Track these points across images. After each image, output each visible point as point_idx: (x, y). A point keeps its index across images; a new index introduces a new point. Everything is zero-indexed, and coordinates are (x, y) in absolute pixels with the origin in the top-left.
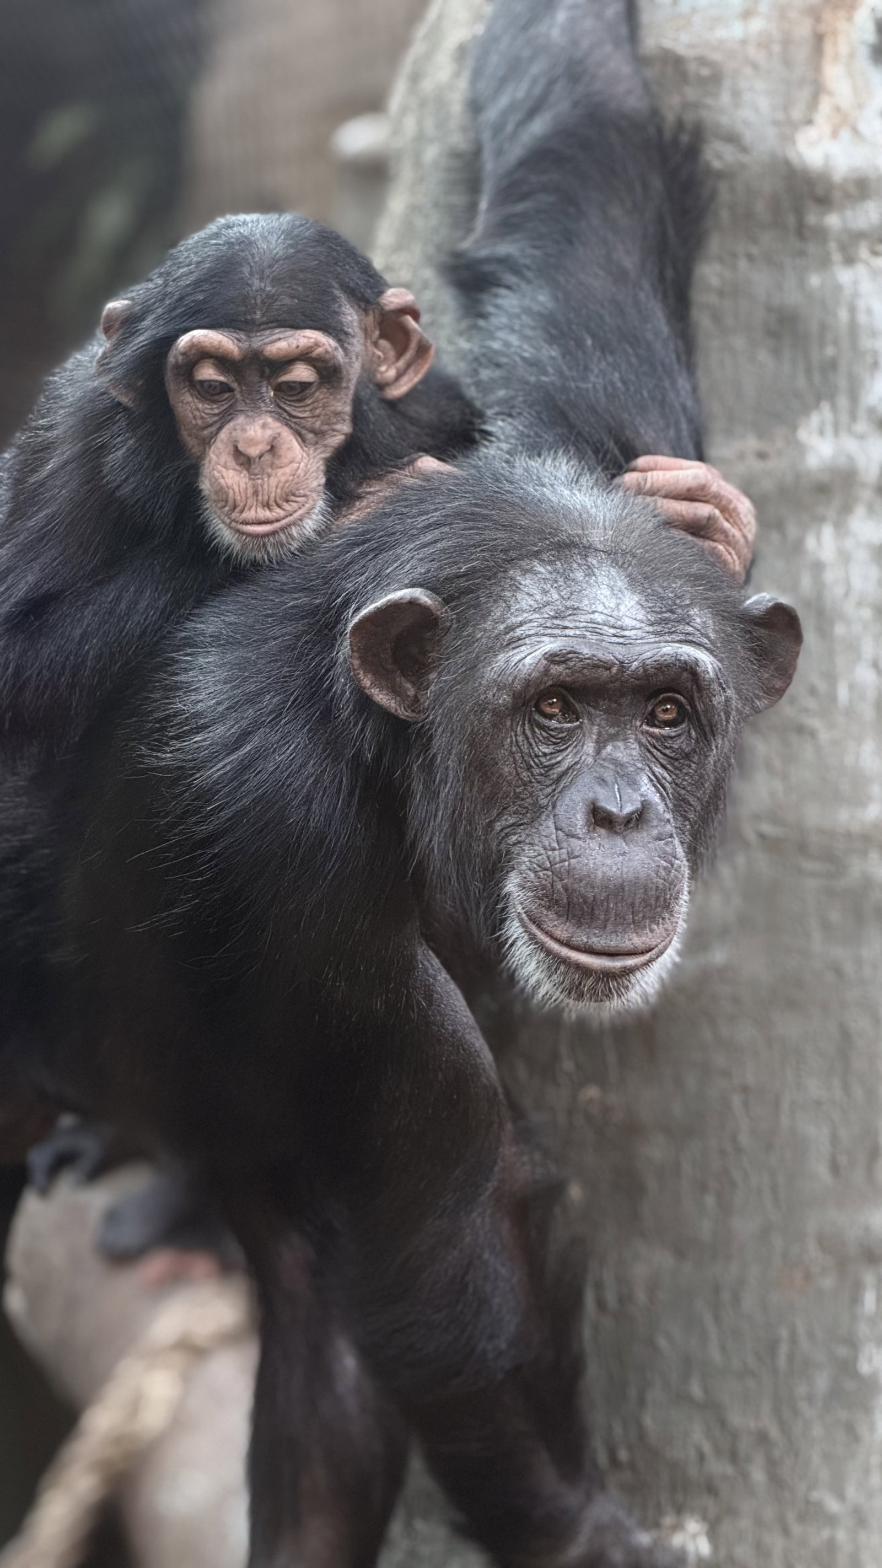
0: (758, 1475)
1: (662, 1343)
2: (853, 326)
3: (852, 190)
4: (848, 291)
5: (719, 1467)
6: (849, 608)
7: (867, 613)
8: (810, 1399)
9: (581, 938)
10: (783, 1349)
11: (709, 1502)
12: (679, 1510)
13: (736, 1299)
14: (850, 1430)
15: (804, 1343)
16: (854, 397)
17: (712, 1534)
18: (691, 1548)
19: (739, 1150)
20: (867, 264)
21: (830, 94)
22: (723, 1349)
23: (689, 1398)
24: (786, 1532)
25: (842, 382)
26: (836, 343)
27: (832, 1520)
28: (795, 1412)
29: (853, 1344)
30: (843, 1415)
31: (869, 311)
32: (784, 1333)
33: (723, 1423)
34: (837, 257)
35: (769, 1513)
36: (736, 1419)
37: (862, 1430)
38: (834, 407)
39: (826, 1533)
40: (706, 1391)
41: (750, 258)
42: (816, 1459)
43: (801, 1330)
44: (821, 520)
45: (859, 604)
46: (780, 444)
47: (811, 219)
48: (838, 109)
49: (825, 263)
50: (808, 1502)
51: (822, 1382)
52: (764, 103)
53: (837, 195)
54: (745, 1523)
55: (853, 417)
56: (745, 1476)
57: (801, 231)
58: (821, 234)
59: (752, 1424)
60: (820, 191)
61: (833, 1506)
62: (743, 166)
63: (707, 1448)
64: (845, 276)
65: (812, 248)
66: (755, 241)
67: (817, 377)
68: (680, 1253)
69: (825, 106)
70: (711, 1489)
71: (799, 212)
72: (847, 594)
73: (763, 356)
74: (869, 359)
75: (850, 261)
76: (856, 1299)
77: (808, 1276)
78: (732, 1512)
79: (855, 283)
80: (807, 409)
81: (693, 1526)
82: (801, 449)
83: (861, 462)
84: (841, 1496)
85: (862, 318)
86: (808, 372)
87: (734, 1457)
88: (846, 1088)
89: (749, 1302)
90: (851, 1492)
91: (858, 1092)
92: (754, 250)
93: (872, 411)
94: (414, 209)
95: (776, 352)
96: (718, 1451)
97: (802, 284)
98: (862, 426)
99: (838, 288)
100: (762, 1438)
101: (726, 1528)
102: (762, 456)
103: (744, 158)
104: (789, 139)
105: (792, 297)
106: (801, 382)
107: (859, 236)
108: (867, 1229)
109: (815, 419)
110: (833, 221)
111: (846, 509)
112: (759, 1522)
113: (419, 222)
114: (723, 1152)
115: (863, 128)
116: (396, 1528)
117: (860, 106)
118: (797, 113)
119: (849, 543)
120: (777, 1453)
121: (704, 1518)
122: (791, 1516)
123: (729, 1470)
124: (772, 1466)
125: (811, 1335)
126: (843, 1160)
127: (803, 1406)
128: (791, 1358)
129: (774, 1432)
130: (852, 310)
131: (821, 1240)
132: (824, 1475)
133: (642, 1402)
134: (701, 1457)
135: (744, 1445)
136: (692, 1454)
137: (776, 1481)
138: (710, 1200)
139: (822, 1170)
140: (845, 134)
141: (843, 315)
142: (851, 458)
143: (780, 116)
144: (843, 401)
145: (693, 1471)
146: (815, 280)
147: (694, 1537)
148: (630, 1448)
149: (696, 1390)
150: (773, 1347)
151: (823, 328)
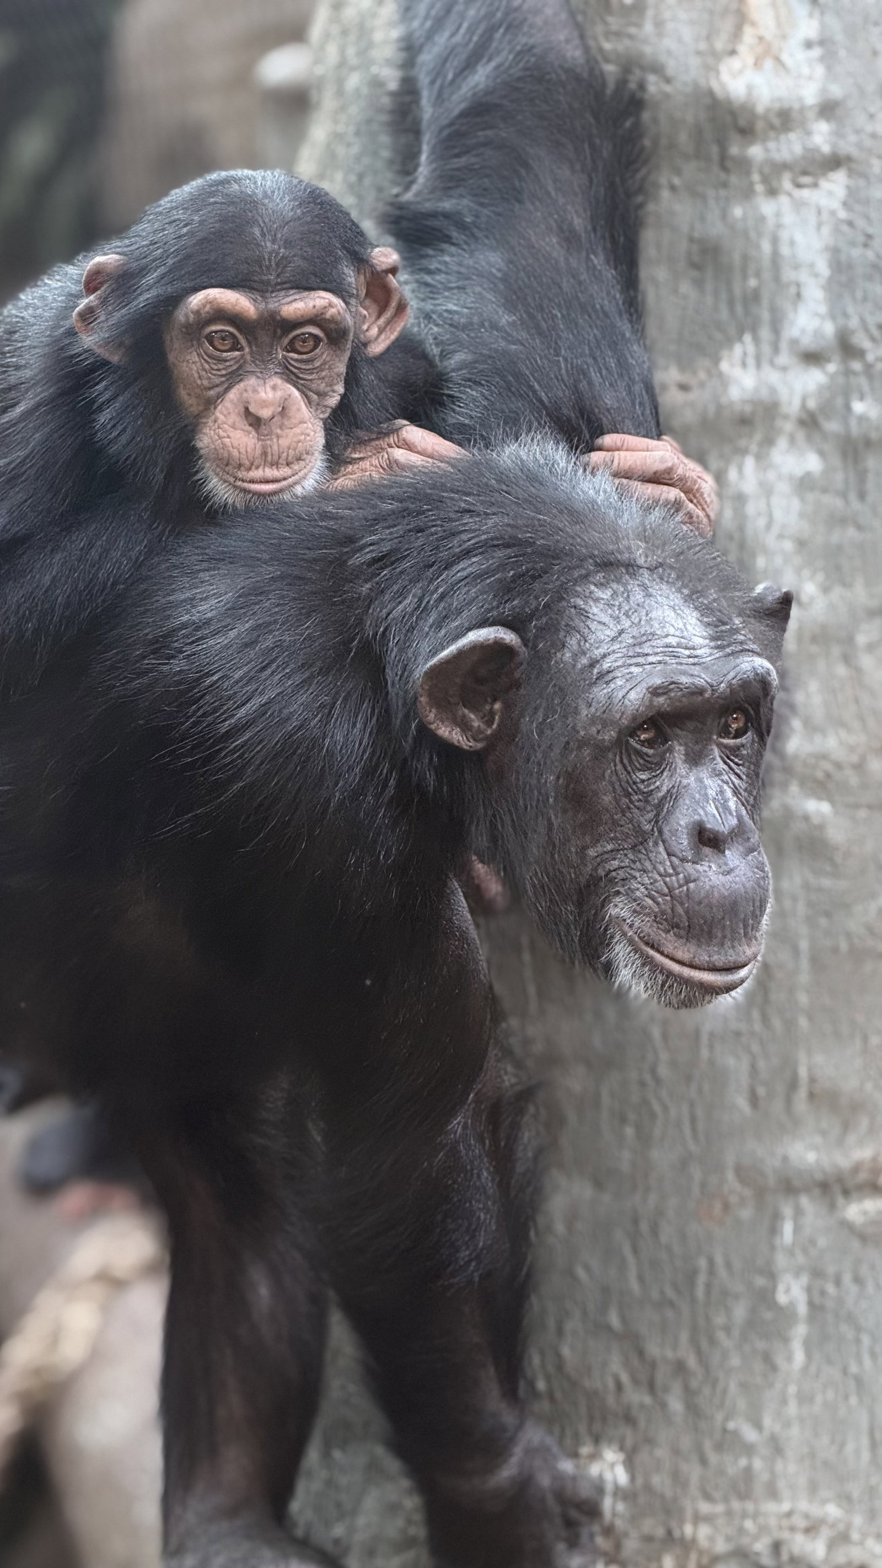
0: (676, 1404)
1: (581, 1273)
2: (776, 255)
3: (776, 121)
4: (771, 222)
5: (636, 1397)
6: (770, 540)
7: (788, 546)
8: (727, 1329)
9: (704, 958)
10: (702, 1279)
11: (628, 1432)
12: (597, 1440)
13: (655, 1231)
14: (768, 1359)
15: (722, 1273)
16: (776, 328)
17: (629, 1464)
18: (608, 1476)
19: (658, 1081)
20: (789, 195)
21: (753, 24)
22: (641, 1279)
23: (609, 1328)
24: (703, 1461)
25: (766, 315)
26: (758, 275)
27: (749, 1450)
28: (713, 1341)
29: (772, 1276)
30: (761, 1345)
31: (792, 243)
32: (702, 1263)
33: (641, 1353)
34: (759, 188)
35: (686, 1442)
36: (653, 1349)
37: (780, 1361)
38: (756, 340)
39: (743, 1462)
40: (624, 1320)
41: (673, 188)
42: (733, 1387)
43: (719, 1260)
44: (744, 452)
45: (781, 537)
46: (702, 375)
47: (734, 150)
48: (761, 39)
49: (748, 194)
50: (725, 1430)
51: (740, 1312)
52: (687, 33)
53: (760, 125)
54: (661, 1452)
55: (776, 349)
56: (663, 1405)
57: (724, 162)
58: (744, 165)
59: (670, 1354)
60: (742, 123)
61: (750, 1434)
62: (667, 96)
63: (625, 1378)
64: (767, 207)
65: (734, 179)
66: (678, 172)
67: (739, 309)
68: (598, 1184)
69: (749, 35)
70: (629, 1419)
71: (723, 145)
72: (769, 526)
73: (685, 287)
74: (793, 290)
75: (772, 192)
76: (774, 1230)
77: (726, 1207)
78: (650, 1441)
79: (778, 215)
80: (729, 342)
81: (611, 1455)
82: (724, 381)
83: (783, 394)
84: (758, 1426)
85: (785, 250)
86: (731, 303)
87: (652, 1387)
88: (765, 1019)
89: (667, 1233)
90: (767, 1421)
91: (777, 1023)
92: (676, 181)
93: (794, 342)
94: (337, 137)
95: (699, 284)
96: (636, 1381)
97: (724, 216)
98: (784, 358)
99: (762, 219)
100: (680, 1368)
101: (643, 1456)
102: (684, 387)
103: (668, 89)
104: (711, 69)
105: (715, 229)
106: (724, 314)
107: (781, 167)
108: (785, 1159)
109: (738, 349)
110: (756, 152)
111: (769, 441)
112: (676, 1451)
113: (341, 151)
114: (642, 1084)
115: (785, 57)
116: (313, 1455)
117: (784, 37)
118: (719, 45)
119: (771, 475)
120: (694, 1384)
121: (622, 1449)
122: (708, 1445)
123: (647, 1400)
124: (689, 1394)
125: (728, 1265)
126: (761, 1091)
127: (721, 1335)
128: (708, 1286)
129: (692, 1362)
130: (775, 241)
131: (739, 1170)
132: (741, 1404)
133: (560, 1332)
134: (619, 1387)
135: (661, 1375)
136: (611, 1384)
137: (693, 1409)
138: (629, 1131)
139: (742, 1103)
140: (768, 64)
141: (766, 247)
142: (773, 391)
143: (703, 46)
144: (765, 333)
145: (611, 1400)
146: (738, 212)
147: (612, 1466)
148: (548, 1379)
149: (614, 1320)
150: (691, 1277)
151: (746, 259)
